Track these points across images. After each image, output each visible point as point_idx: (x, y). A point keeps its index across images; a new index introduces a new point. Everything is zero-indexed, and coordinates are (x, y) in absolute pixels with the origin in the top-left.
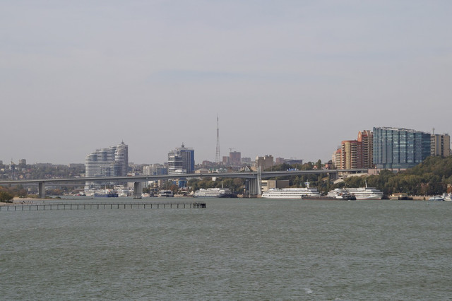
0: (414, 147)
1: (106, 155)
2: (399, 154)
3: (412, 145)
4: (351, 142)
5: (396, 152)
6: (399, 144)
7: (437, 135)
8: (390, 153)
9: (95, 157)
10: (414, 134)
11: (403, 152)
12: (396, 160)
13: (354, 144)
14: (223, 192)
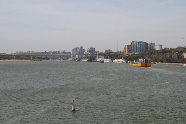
0: (143, 47)
1: (76, 49)
2: (138, 49)
3: (142, 46)
4: (128, 45)
5: (137, 48)
6: (138, 46)
7: (151, 43)
8: (136, 48)
9: (74, 50)
10: (143, 43)
11: (139, 48)
12: (137, 51)
13: (129, 46)
14: (88, 60)
